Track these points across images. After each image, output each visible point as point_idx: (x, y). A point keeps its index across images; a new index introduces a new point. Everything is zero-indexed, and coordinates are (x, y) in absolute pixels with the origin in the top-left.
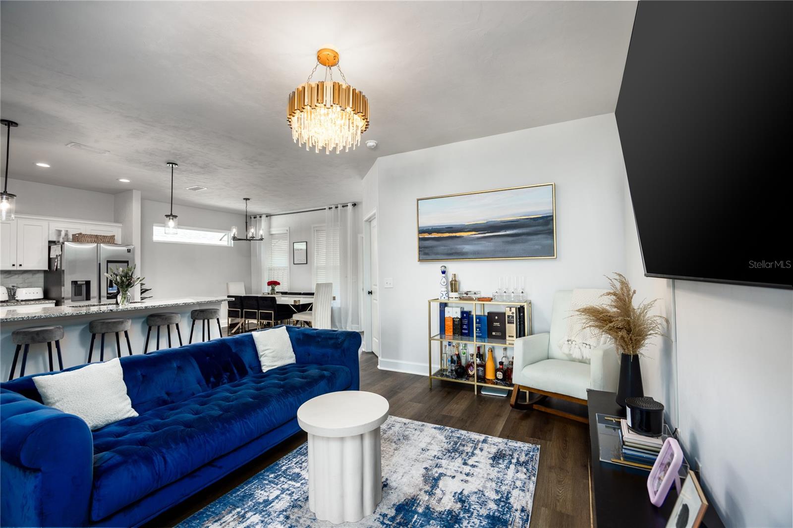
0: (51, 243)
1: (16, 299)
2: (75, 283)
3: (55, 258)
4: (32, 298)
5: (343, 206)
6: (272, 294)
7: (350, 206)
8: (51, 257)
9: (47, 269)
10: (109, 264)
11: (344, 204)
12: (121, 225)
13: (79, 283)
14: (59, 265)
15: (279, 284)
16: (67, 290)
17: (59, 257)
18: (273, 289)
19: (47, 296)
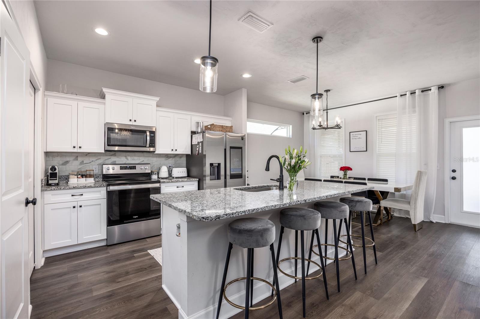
0: (193, 133)
1: (173, 176)
2: (211, 165)
3: (196, 145)
4: (180, 176)
5: (422, 91)
6: (344, 179)
7: (434, 90)
8: (193, 144)
9: (190, 153)
10: (231, 149)
11: (422, 89)
12: (231, 119)
13: (214, 165)
14: (200, 149)
15: (351, 169)
16: (207, 170)
17: (200, 144)
18: (345, 175)
19: (189, 175)
